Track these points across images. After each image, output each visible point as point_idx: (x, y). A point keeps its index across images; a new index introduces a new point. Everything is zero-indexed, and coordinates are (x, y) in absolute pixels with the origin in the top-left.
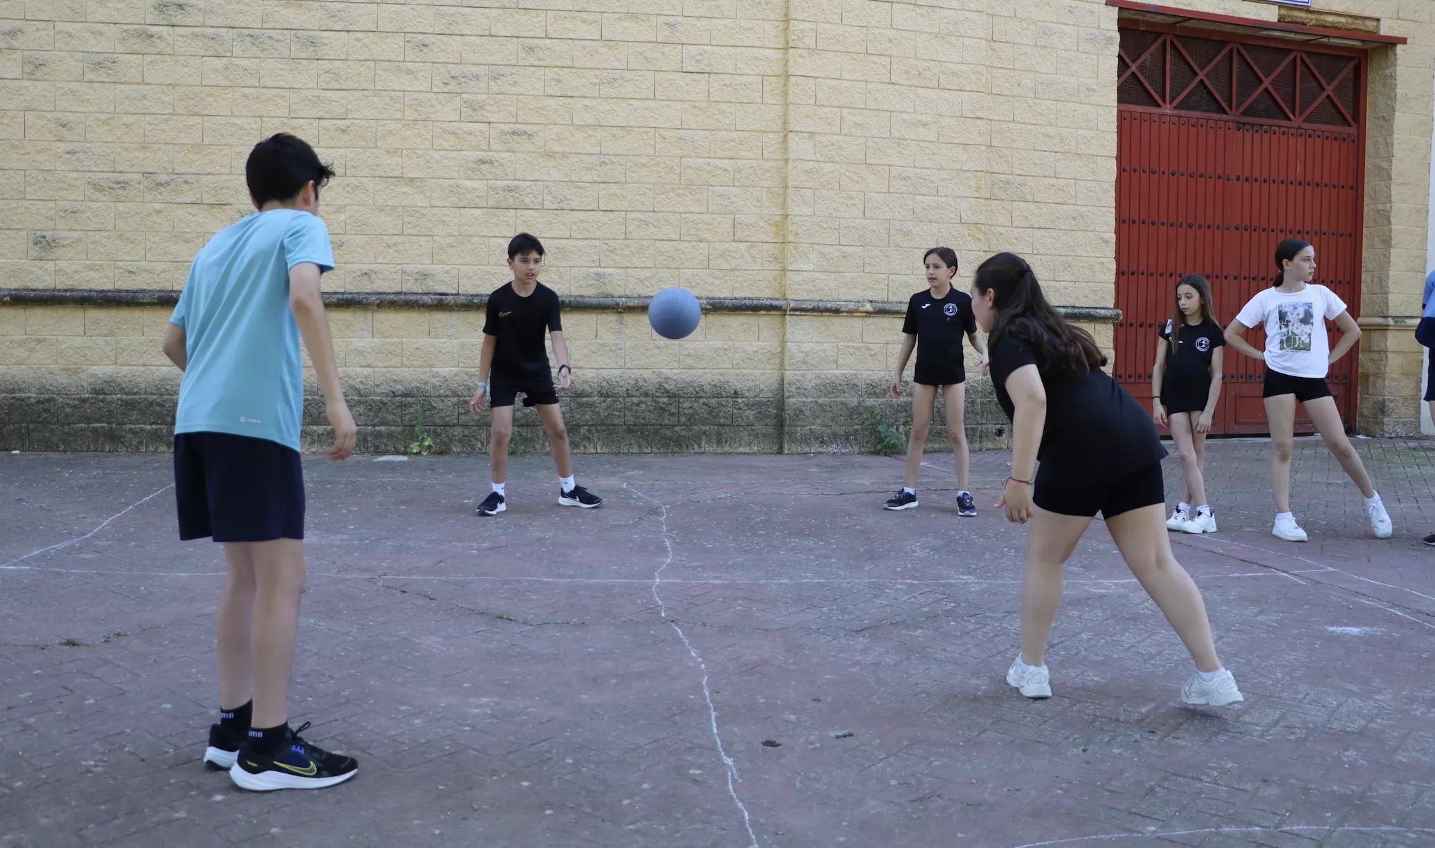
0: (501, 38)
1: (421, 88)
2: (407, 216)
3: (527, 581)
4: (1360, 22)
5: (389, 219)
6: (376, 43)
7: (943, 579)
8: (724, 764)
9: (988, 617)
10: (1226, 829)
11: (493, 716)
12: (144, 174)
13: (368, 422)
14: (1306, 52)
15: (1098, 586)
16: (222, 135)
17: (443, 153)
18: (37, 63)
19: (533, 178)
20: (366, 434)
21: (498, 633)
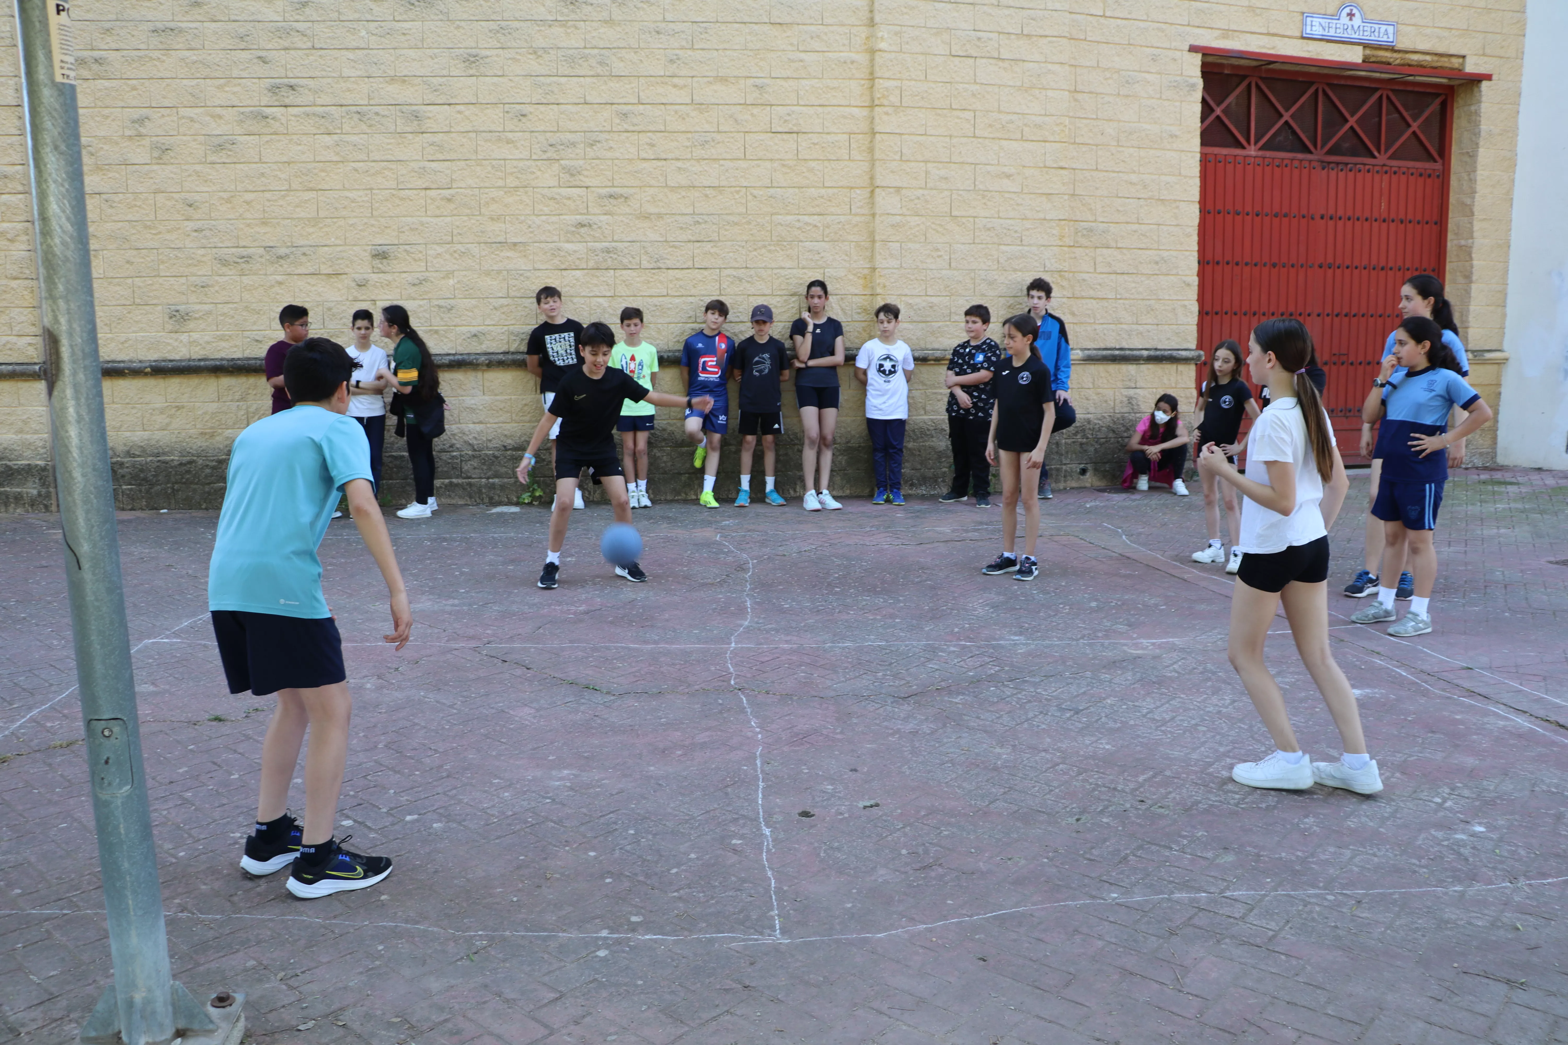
0: (596, 106)
1: (521, 156)
2: (512, 279)
3: (616, 648)
4: (1446, 59)
5: (495, 283)
6: (477, 115)
7: (995, 639)
8: (762, 834)
9: (1026, 681)
10: (1177, 895)
11: (571, 789)
12: (265, 248)
13: (482, 475)
14: (1393, 90)
15: (1136, 646)
16: (336, 208)
17: (544, 218)
18: (164, 148)
19: (629, 239)
20: (481, 486)
21: (583, 704)
